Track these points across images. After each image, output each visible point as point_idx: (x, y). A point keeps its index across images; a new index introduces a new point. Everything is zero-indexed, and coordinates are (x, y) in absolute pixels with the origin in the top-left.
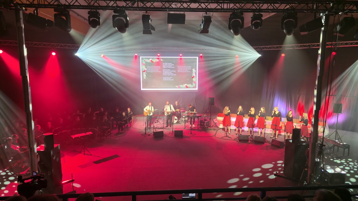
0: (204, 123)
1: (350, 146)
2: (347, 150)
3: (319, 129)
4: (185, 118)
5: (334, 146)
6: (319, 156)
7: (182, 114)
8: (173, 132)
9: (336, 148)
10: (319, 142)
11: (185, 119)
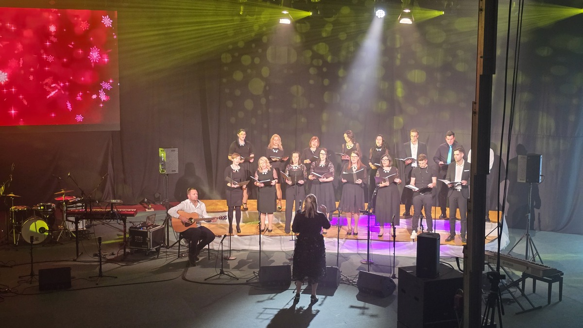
0: (145, 234)
1: (563, 274)
2: (555, 286)
3: (487, 232)
4: (76, 223)
5: (525, 276)
6: (491, 309)
7: (65, 208)
8: (32, 275)
9: (529, 281)
10: (487, 269)
11: (77, 227)
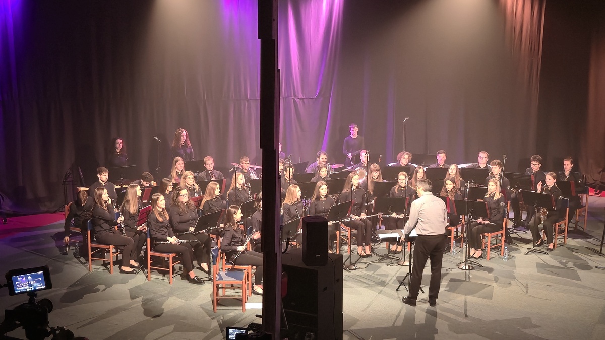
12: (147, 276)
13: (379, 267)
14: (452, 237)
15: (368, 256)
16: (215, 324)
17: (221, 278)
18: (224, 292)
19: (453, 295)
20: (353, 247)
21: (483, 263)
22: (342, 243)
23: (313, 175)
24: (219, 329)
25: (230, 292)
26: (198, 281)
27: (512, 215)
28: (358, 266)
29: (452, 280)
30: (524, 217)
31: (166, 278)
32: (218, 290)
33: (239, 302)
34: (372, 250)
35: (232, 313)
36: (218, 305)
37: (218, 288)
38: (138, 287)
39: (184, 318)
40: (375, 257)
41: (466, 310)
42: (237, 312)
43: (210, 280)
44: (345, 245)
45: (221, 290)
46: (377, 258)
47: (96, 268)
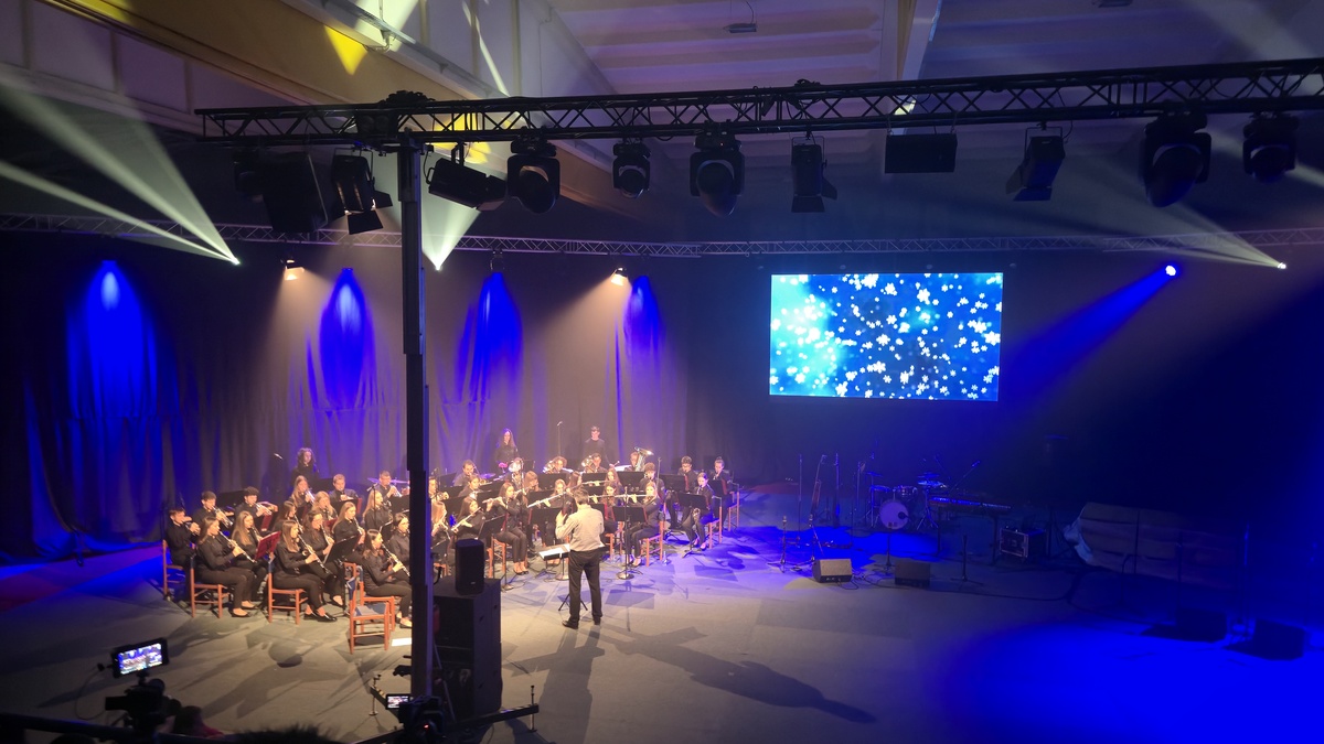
4: (940, 513)
8: (889, 564)
11: (940, 517)
12: (267, 617)
13: (536, 586)
14: (611, 545)
15: (525, 573)
16: (352, 668)
17: (359, 614)
18: (362, 629)
19: (615, 608)
20: (508, 563)
21: (642, 569)
22: (495, 560)
23: (461, 488)
24: (357, 673)
25: (369, 628)
26: (330, 619)
27: (668, 517)
28: (513, 584)
29: (612, 592)
30: (680, 518)
31: (291, 618)
32: (355, 628)
33: (380, 639)
34: (528, 566)
35: (372, 652)
36: (356, 644)
37: (355, 624)
38: (257, 632)
39: (315, 665)
40: (532, 574)
41: (628, 624)
42: (378, 651)
43: (345, 615)
44: (499, 561)
45: (358, 628)
46: (535, 574)
47: (201, 613)
